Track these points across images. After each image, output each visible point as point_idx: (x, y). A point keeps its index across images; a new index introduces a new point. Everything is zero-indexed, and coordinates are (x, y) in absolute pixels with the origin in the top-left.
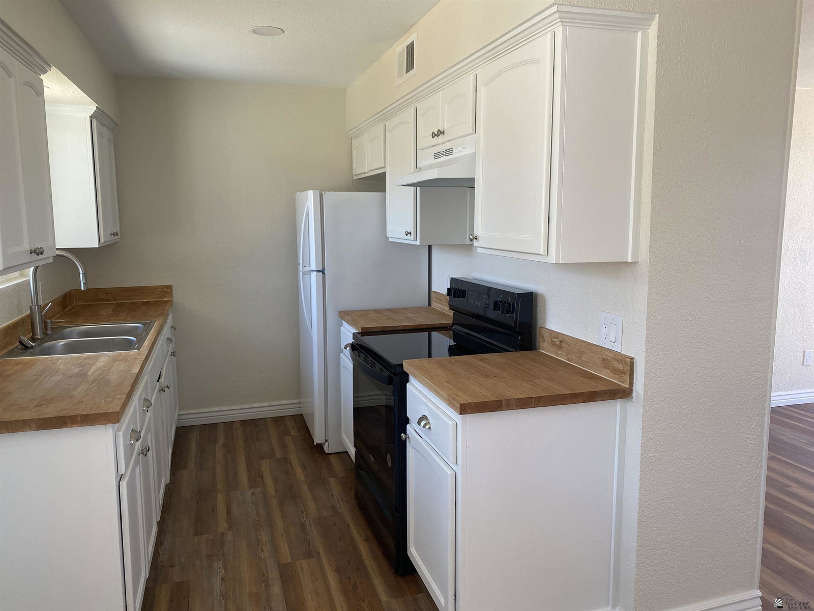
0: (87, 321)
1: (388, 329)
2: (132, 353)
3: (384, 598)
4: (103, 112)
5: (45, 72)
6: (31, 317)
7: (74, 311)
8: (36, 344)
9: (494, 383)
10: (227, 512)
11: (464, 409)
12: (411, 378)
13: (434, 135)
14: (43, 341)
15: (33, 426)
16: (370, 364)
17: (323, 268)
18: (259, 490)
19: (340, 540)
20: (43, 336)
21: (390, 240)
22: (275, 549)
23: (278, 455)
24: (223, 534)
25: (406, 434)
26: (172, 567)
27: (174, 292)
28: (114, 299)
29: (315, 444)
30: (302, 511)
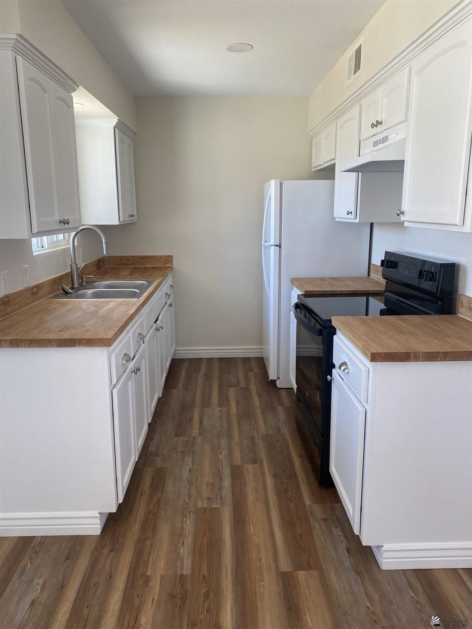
0: (111, 278)
1: (327, 293)
2: (133, 300)
3: (308, 502)
4: (123, 123)
5: (74, 90)
6: (71, 273)
7: (105, 271)
8: (74, 291)
9: (407, 338)
10: (200, 423)
11: (375, 358)
12: (338, 332)
13: (373, 126)
14: (78, 289)
15: (54, 344)
16: (308, 319)
17: (280, 243)
18: (224, 409)
19: (280, 454)
20: (79, 286)
21: (337, 220)
22: (230, 453)
23: (242, 385)
24: (194, 438)
25: (331, 376)
26: (157, 456)
27: (174, 261)
28: (133, 264)
29: (270, 380)
30: (254, 428)
